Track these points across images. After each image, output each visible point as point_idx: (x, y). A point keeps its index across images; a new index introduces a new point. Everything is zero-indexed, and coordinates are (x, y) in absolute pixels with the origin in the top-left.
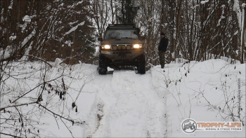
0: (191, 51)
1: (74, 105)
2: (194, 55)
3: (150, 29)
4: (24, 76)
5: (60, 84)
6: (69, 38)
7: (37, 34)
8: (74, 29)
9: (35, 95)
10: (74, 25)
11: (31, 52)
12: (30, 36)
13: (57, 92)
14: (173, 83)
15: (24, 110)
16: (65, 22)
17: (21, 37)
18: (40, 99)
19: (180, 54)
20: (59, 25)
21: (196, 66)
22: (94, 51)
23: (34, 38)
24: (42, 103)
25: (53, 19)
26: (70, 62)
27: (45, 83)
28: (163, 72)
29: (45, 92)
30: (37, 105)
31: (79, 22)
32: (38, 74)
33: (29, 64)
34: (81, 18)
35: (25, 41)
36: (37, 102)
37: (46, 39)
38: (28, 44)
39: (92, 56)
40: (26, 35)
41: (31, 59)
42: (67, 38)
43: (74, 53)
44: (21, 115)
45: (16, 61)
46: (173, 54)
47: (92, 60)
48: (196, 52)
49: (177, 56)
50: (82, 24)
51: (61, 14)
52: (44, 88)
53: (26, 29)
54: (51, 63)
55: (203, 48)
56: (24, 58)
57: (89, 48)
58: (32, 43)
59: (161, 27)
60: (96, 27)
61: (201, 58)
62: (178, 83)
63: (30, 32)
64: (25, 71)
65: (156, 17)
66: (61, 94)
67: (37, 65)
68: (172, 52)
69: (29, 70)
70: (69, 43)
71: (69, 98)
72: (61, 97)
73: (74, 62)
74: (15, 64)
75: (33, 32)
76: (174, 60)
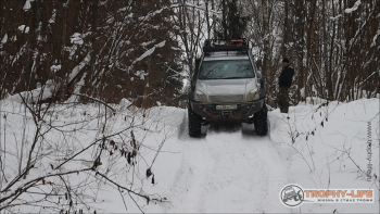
0: (330, 86)
1: (149, 173)
2: (335, 91)
3: (268, 50)
4: (74, 126)
5: (128, 139)
6: (142, 66)
7: (92, 61)
8: (149, 52)
9: (89, 156)
10: (149, 47)
11: (83, 89)
12: (83, 64)
13: (123, 152)
14: (303, 137)
15: (73, 180)
16: (136, 42)
17: (68, 67)
18: (97, 163)
19: (314, 90)
20: (126, 47)
21: (338, 109)
22: (180, 85)
23: (88, 68)
24: (101, 169)
25: (117, 38)
26: (144, 104)
27: (104, 139)
28: (286, 120)
29: (106, 153)
30: (94, 173)
31: (157, 42)
32: (94, 123)
33: (80, 109)
34: (160, 35)
35: (75, 72)
36: (93, 169)
37: (107, 69)
38: (78, 77)
39: (177, 93)
40: (76, 63)
41: (84, 100)
42: (138, 67)
43: (150, 90)
44: (68, 189)
45: (61, 103)
46: (302, 91)
47: (178, 100)
48: (338, 87)
49: (309, 93)
50: (162, 44)
51: (130, 30)
52: (103, 147)
53: (76, 54)
54: (114, 106)
55: (349, 81)
56: (73, 98)
57: (173, 81)
58: (84, 76)
59: (283, 48)
60: (184, 48)
61: (346, 96)
62: (311, 136)
63: (81, 59)
64: (74, 119)
65: (276, 33)
66: (130, 157)
67: (93, 109)
68: (301, 87)
69: (80, 118)
70: (142, 74)
71: (142, 162)
72: (129, 161)
73: (150, 104)
74: (58, 108)
75: (86, 59)
76: (304, 100)
